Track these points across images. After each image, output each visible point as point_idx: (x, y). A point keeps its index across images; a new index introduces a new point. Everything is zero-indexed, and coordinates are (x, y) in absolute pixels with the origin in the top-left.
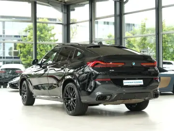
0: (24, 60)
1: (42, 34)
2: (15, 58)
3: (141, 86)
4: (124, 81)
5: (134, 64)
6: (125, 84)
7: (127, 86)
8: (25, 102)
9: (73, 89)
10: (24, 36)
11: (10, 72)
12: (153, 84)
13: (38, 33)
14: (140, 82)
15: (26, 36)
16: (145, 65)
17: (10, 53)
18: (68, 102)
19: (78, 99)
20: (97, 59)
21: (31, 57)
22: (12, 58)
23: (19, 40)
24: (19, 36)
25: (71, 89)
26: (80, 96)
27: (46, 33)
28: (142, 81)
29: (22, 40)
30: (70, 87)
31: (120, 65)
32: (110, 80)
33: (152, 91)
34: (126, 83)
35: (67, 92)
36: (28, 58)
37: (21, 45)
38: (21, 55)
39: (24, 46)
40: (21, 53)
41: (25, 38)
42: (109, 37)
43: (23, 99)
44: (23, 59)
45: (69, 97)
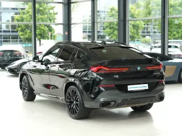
0: (22, 35)
1: (41, 7)
2: (12, 32)
3: (145, 90)
4: (129, 86)
5: (139, 68)
6: (129, 90)
7: (131, 92)
8: (26, 98)
9: (75, 93)
10: (22, 9)
11: (9, 54)
12: (159, 88)
13: (37, 6)
14: (145, 87)
15: (24, 9)
16: (150, 69)
17: (7, 27)
18: (70, 105)
19: (81, 104)
20: (101, 65)
21: (29, 31)
22: (9, 31)
23: (16, 14)
24: (17, 9)
25: (74, 93)
26: (82, 101)
27: (45, 6)
28: (147, 85)
29: (19, 14)
30: (73, 91)
31: (125, 70)
32: (114, 86)
33: (157, 95)
34: (131, 88)
35: (69, 94)
36: (26, 33)
37: (19, 19)
38: (19, 29)
39: (22, 20)
40: (19, 27)
41: (23, 11)
42: (112, 9)
43: (23, 94)
44: (21, 33)
45: (72, 100)
